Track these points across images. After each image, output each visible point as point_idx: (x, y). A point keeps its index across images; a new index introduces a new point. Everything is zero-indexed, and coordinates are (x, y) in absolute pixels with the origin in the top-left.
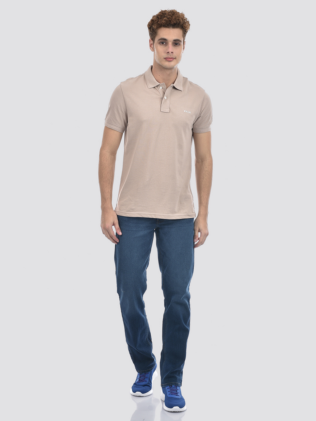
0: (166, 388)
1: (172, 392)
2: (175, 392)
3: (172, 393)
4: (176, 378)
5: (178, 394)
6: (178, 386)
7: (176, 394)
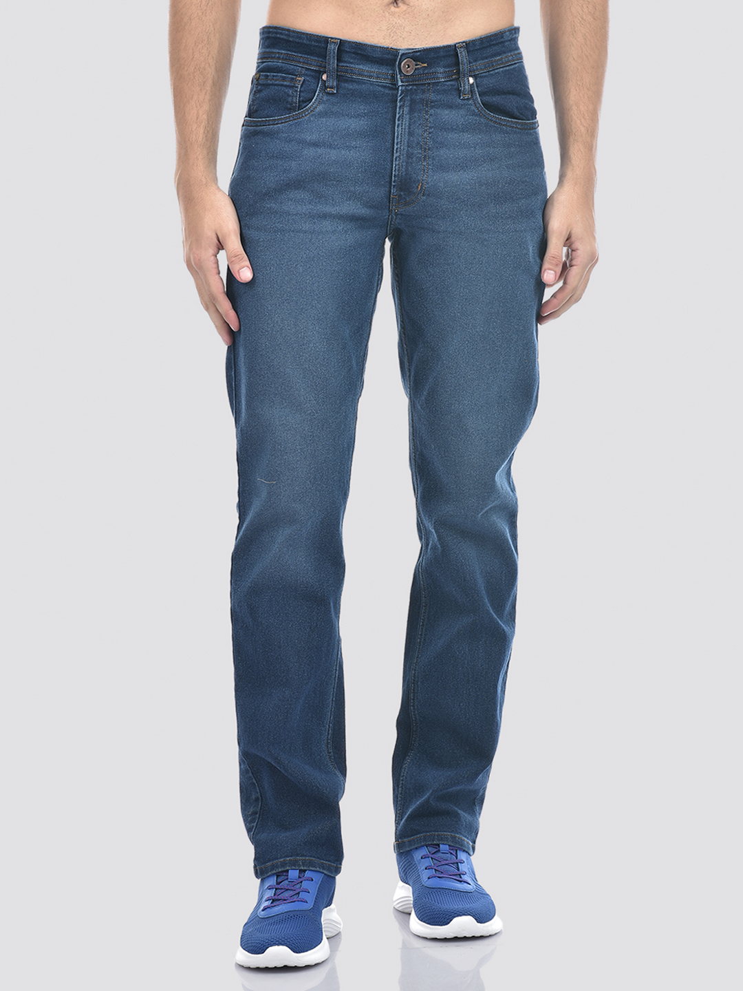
0: (418, 855)
1: (438, 868)
2: (452, 869)
3: (439, 874)
4: (457, 815)
5: (465, 878)
6: (461, 849)
7: (459, 877)
